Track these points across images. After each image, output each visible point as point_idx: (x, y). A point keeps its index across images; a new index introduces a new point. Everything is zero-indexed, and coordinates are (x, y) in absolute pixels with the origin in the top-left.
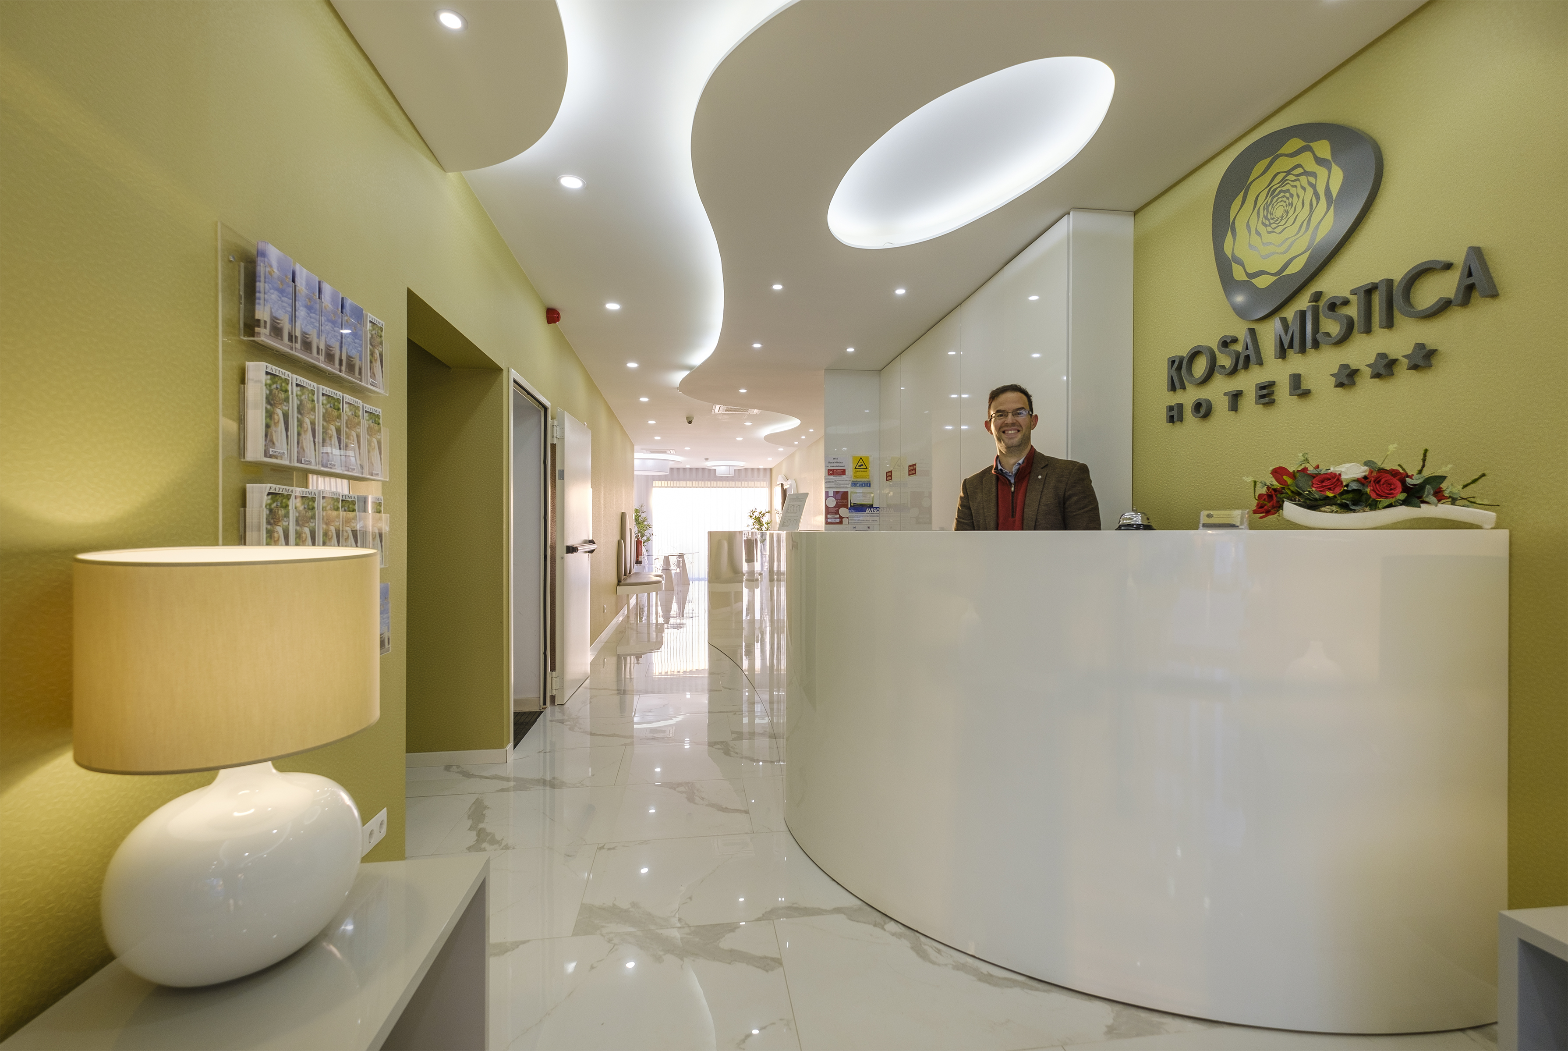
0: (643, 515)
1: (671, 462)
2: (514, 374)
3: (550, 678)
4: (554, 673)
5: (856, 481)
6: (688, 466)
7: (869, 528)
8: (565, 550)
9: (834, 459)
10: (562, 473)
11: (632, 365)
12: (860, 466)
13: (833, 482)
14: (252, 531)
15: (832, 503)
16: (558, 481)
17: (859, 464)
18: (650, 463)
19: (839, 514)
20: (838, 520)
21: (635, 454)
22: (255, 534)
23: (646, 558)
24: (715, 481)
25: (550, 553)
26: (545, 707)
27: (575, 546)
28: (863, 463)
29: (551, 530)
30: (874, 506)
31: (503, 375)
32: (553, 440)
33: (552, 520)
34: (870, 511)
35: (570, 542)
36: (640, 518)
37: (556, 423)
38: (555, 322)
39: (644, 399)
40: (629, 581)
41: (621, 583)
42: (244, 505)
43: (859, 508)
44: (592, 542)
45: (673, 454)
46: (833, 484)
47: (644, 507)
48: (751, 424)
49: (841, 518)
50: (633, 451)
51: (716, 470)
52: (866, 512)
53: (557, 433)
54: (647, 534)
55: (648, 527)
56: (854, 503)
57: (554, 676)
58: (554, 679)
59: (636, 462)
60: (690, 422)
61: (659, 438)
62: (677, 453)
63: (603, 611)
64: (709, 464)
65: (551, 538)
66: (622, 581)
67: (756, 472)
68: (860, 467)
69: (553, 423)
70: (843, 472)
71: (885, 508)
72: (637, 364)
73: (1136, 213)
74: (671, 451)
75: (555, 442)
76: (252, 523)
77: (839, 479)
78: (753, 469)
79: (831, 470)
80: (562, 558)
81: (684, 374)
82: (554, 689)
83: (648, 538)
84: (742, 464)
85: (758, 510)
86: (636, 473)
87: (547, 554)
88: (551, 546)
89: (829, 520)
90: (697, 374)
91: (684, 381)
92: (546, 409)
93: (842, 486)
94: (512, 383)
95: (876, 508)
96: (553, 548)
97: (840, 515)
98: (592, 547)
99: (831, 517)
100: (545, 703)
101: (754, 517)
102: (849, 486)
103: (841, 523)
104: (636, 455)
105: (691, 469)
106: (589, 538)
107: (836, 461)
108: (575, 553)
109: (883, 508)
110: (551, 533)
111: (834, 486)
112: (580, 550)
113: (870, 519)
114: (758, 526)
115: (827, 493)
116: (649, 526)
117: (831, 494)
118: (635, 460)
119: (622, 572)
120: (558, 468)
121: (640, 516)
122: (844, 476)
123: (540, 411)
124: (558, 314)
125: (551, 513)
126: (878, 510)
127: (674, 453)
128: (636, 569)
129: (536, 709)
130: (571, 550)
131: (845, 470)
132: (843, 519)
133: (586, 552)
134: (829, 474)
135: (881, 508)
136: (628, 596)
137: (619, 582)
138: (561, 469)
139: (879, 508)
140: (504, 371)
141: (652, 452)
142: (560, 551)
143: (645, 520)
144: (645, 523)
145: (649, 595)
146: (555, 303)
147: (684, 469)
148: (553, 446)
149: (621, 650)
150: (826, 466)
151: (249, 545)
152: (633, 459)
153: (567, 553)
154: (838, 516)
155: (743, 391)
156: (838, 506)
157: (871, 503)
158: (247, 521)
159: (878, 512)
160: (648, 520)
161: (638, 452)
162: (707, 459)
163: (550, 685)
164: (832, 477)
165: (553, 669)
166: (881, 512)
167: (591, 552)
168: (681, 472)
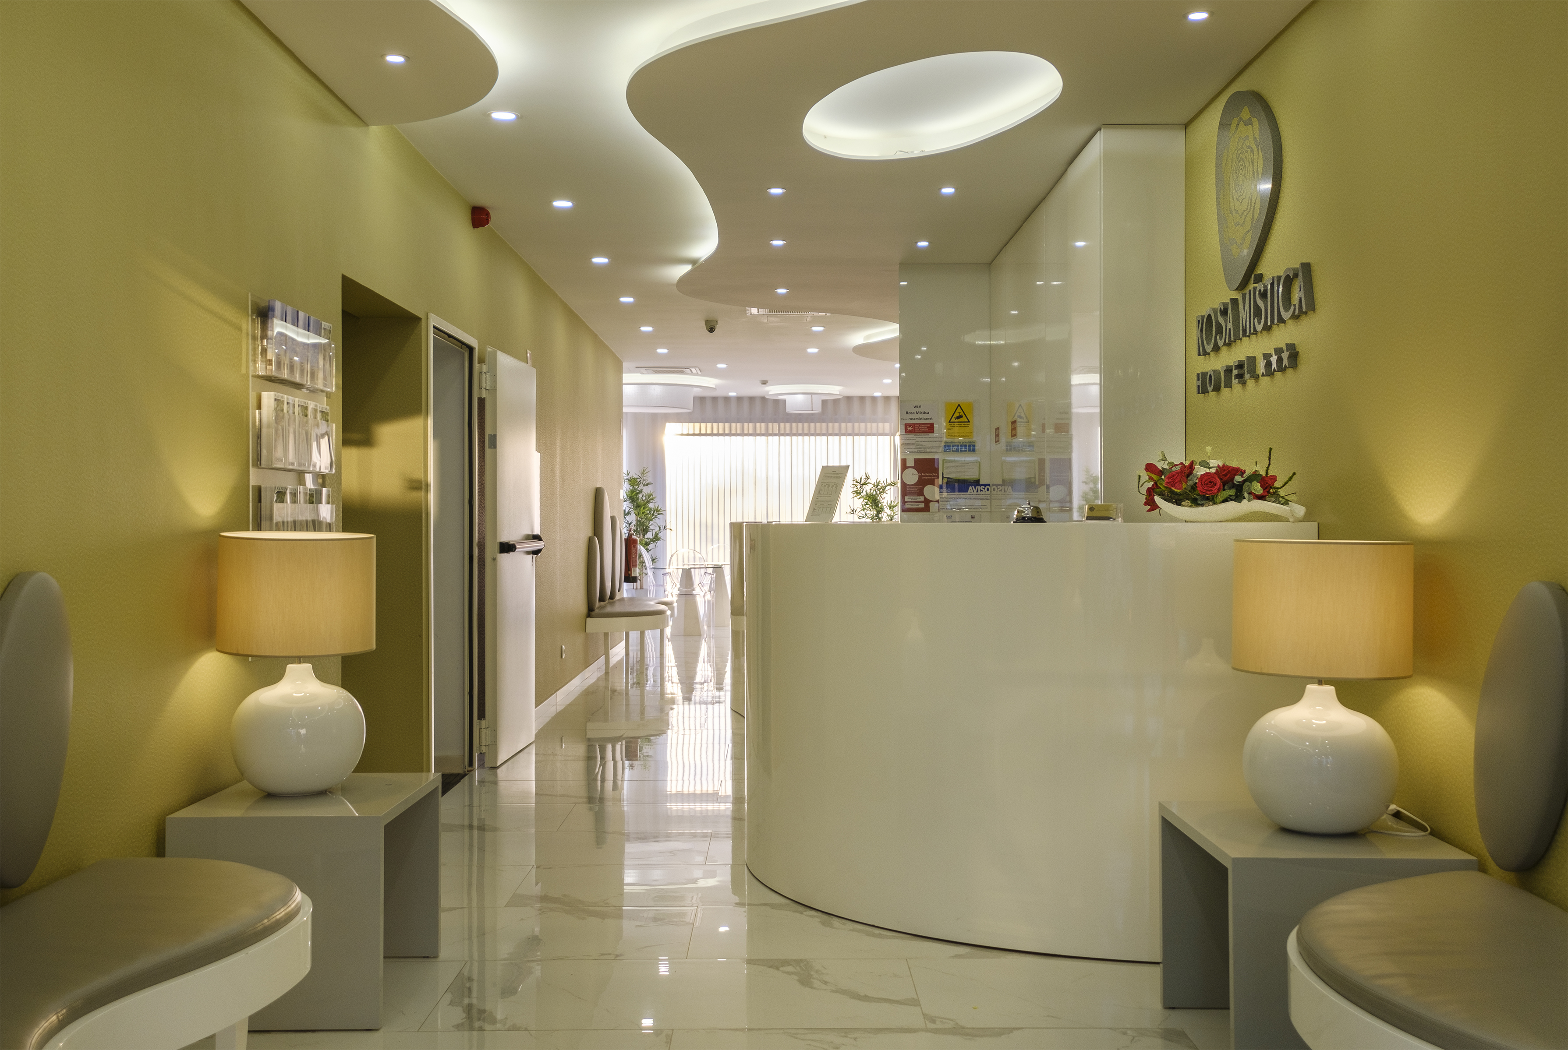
0: (646, 490)
1: (695, 389)
2: (434, 321)
3: (478, 729)
4: (483, 722)
5: (952, 442)
6: (732, 394)
7: (973, 518)
8: (497, 548)
9: (915, 407)
10: (494, 438)
11: (600, 260)
12: (958, 417)
13: (913, 444)
14: (266, 521)
15: (912, 477)
16: (488, 451)
17: (957, 415)
18: (657, 391)
19: (923, 495)
20: (922, 505)
21: (624, 375)
22: (268, 523)
23: (650, 572)
24: (787, 422)
25: (477, 552)
26: (470, 769)
27: (511, 543)
28: (962, 413)
29: (479, 519)
30: (980, 483)
31: (421, 326)
32: (480, 393)
33: (480, 505)
34: (975, 491)
35: (506, 537)
36: (640, 496)
37: (485, 368)
38: (483, 226)
39: (627, 300)
40: (609, 609)
41: (593, 613)
42: (260, 501)
43: (960, 485)
44: (537, 538)
45: (697, 375)
46: (914, 447)
47: (649, 474)
48: (823, 328)
49: (927, 502)
50: (619, 371)
51: (785, 401)
52: (968, 493)
53: (486, 383)
54: (653, 526)
55: (656, 514)
56: (948, 478)
57: (483, 726)
58: (484, 731)
59: (628, 390)
60: (711, 330)
61: (665, 351)
62: (703, 373)
63: (559, 654)
64: (773, 390)
65: (479, 531)
66: (597, 611)
67: (868, 404)
68: (957, 420)
69: (481, 368)
70: (930, 428)
71: (999, 485)
72: (608, 258)
73: (1186, 126)
74: (693, 370)
75: (484, 396)
76: (266, 514)
77: (926, 440)
78: (862, 399)
79: (910, 425)
80: (494, 559)
81: (686, 268)
82: (484, 744)
83: (657, 534)
84: (835, 390)
85: (873, 480)
86: (625, 410)
87: (474, 553)
88: (479, 542)
89: (907, 506)
90: (700, 269)
91: (684, 281)
92: (471, 349)
93: (928, 450)
94: (431, 330)
95: (985, 485)
96: (482, 546)
97: (925, 498)
98: (536, 545)
99: (910, 500)
100: (471, 763)
101: (864, 493)
102: (941, 449)
103: (926, 509)
104: (627, 377)
105: (739, 399)
106: (532, 530)
107: (918, 410)
108: (511, 553)
109: (997, 485)
110: (479, 524)
111: (916, 450)
112: (519, 548)
113: (978, 503)
114: (873, 512)
115: (904, 461)
116: (658, 512)
117: (910, 463)
118: (624, 387)
119: (596, 596)
120: (488, 431)
121: (641, 491)
122: (931, 435)
123: (464, 353)
124: (488, 214)
125: (479, 495)
126: (988, 490)
127: (699, 372)
128: (626, 590)
129: (458, 770)
130: (507, 548)
131: (932, 425)
132: (931, 504)
133: (528, 553)
134: (907, 431)
135: (993, 485)
136: (606, 635)
137: (590, 611)
138: (493, 433)
139: (989, 485)
140: (423, 320)
141: (657, 372)
142: (491, 549)
143: (649, 499)
144: (651, 505)
145: (642, 634)
146: (482, 200)
147: (727, 399)
148: (482, 401)
149: (595, 730)
150: (901, 419)
151: (263, 531)
152: (620, 384)
153: (500, 553)
154: (922, 498)
155: (782, 291)
156: (923, 483)
157: (976, 477)
158: (262, 513)
159: (989, 492)
160: (656, 500)
161: (630, 372)
162: (764, 383)
163: (478, 738)
164: (911, 436)
165: (482, 716)
166: (993, 492)
167: (536, 552)
168: (721, 405)
